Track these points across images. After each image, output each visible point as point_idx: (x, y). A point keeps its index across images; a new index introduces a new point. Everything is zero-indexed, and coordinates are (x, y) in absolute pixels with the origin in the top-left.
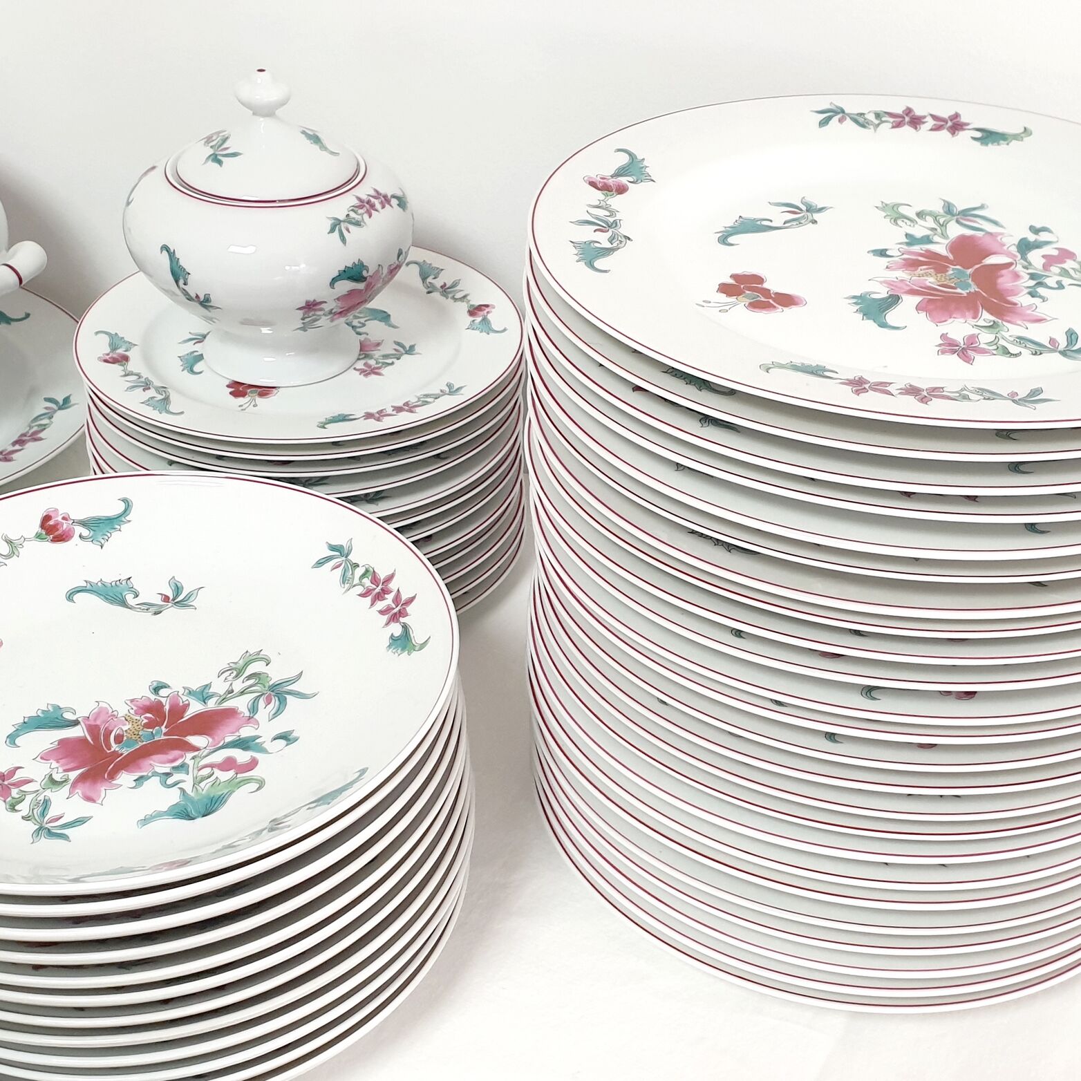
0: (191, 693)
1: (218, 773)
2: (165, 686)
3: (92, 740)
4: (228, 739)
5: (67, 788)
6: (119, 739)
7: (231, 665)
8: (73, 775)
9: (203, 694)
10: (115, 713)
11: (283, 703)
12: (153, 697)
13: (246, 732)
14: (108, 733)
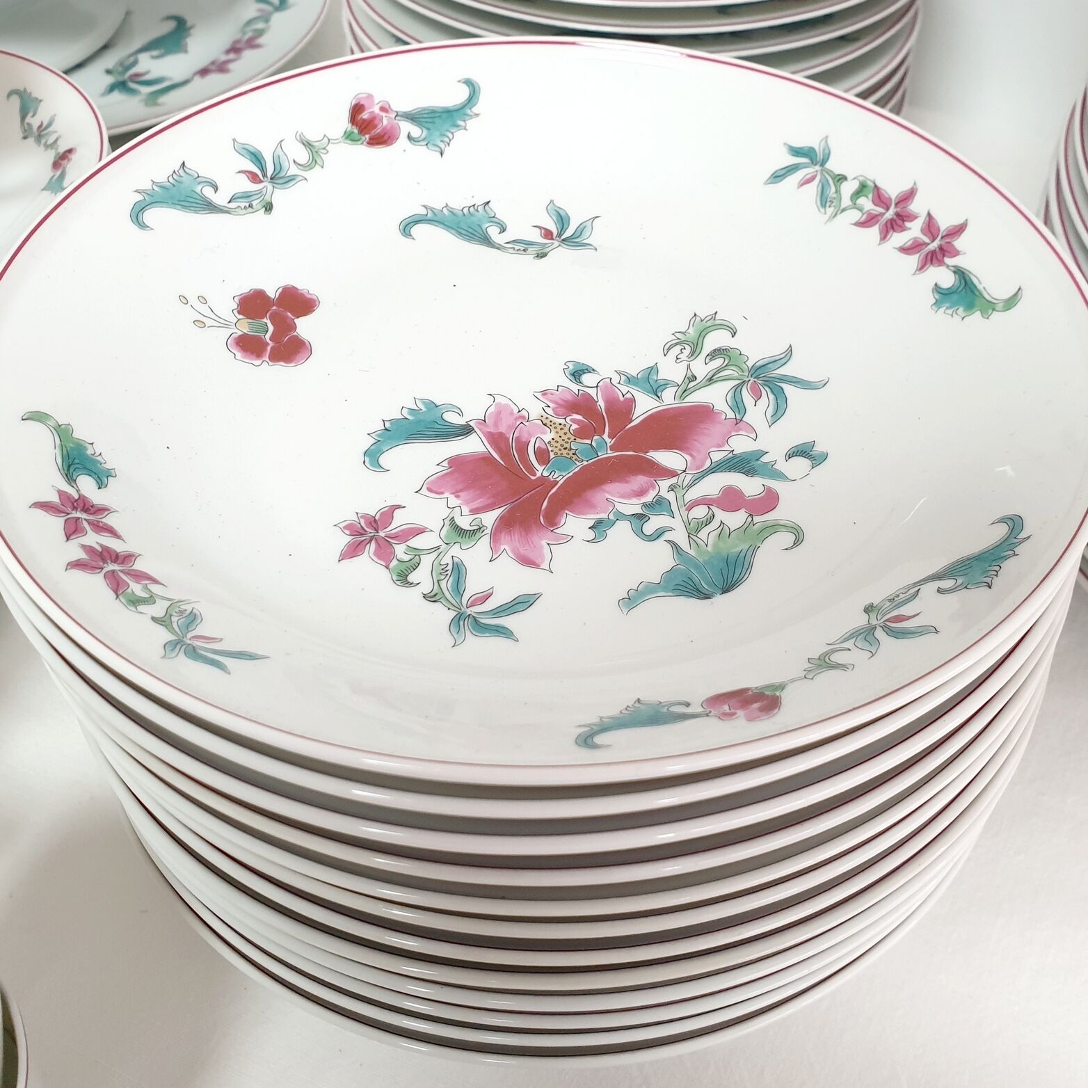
0: (630, 380)
1: (720, 515)
2: (588, 370)
3: (502, 458)
4: (717, 456)
5: (485, 542)
6: (543, 456)
7: (678, 335)
8: (490, 518)
9: (651, 382)
10: (524, 413)
11: (780, 396)
12: (575, 387)
13: (740, 444)
14: (523, 447)
